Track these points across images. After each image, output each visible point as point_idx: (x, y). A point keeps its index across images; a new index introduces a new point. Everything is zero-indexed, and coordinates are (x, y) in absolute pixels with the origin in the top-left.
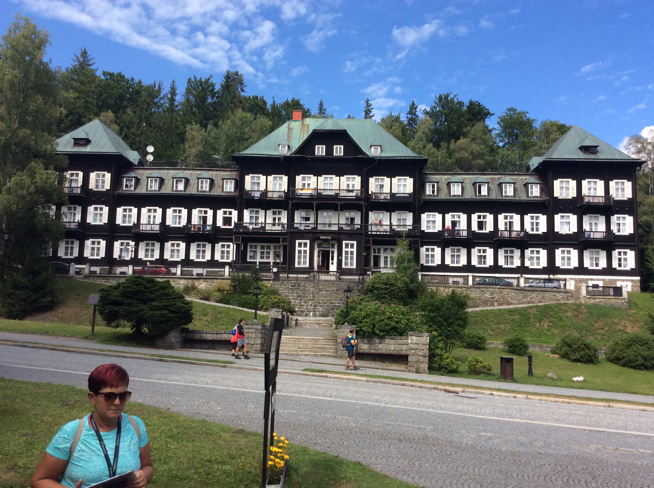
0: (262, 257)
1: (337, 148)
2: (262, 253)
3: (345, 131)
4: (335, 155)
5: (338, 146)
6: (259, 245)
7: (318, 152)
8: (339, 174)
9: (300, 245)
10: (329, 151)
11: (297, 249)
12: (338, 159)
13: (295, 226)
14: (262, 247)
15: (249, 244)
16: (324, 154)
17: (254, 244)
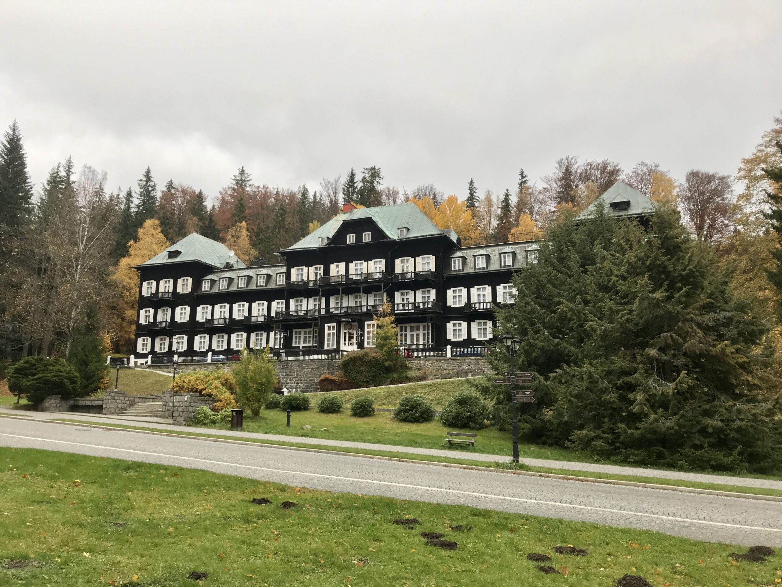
0: (305, 342)
1: (365, 235)
2: (305, 338)
3: (371, 218)
4: (364, 241)
5: (367, 233)
6: (302, 331)
7: (350, 241)
8: (368, 259)
9: (329, 328)
10: (359, 238)
11: (326, 331)
12: (367, 244)
13: (331, 310)
14: (305, 333)
15: (294, 331)
16: (355, 242)
17: (298, 330)
